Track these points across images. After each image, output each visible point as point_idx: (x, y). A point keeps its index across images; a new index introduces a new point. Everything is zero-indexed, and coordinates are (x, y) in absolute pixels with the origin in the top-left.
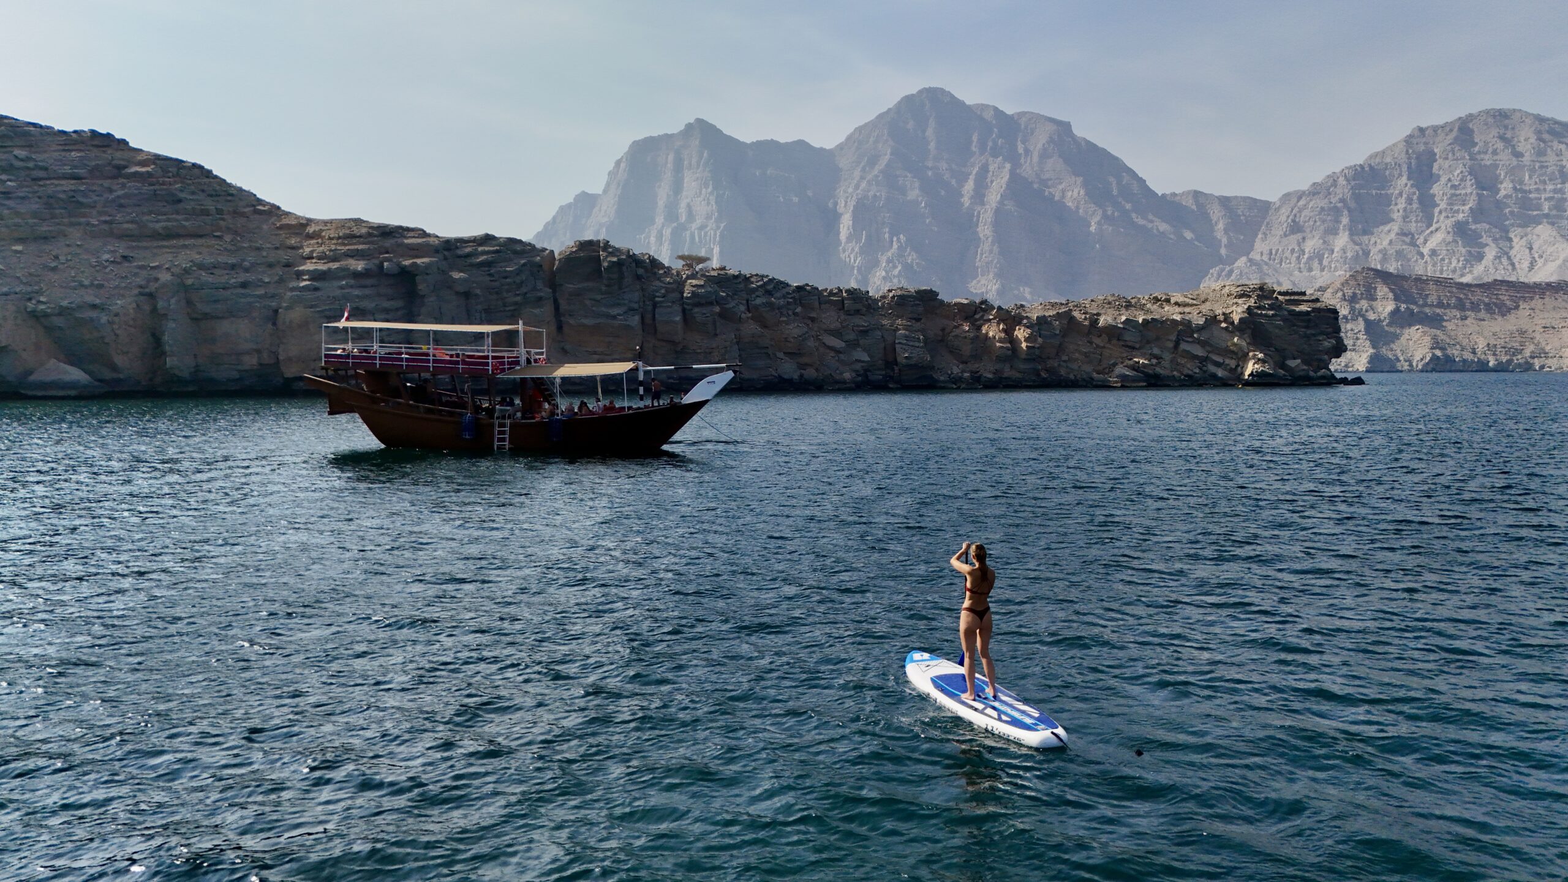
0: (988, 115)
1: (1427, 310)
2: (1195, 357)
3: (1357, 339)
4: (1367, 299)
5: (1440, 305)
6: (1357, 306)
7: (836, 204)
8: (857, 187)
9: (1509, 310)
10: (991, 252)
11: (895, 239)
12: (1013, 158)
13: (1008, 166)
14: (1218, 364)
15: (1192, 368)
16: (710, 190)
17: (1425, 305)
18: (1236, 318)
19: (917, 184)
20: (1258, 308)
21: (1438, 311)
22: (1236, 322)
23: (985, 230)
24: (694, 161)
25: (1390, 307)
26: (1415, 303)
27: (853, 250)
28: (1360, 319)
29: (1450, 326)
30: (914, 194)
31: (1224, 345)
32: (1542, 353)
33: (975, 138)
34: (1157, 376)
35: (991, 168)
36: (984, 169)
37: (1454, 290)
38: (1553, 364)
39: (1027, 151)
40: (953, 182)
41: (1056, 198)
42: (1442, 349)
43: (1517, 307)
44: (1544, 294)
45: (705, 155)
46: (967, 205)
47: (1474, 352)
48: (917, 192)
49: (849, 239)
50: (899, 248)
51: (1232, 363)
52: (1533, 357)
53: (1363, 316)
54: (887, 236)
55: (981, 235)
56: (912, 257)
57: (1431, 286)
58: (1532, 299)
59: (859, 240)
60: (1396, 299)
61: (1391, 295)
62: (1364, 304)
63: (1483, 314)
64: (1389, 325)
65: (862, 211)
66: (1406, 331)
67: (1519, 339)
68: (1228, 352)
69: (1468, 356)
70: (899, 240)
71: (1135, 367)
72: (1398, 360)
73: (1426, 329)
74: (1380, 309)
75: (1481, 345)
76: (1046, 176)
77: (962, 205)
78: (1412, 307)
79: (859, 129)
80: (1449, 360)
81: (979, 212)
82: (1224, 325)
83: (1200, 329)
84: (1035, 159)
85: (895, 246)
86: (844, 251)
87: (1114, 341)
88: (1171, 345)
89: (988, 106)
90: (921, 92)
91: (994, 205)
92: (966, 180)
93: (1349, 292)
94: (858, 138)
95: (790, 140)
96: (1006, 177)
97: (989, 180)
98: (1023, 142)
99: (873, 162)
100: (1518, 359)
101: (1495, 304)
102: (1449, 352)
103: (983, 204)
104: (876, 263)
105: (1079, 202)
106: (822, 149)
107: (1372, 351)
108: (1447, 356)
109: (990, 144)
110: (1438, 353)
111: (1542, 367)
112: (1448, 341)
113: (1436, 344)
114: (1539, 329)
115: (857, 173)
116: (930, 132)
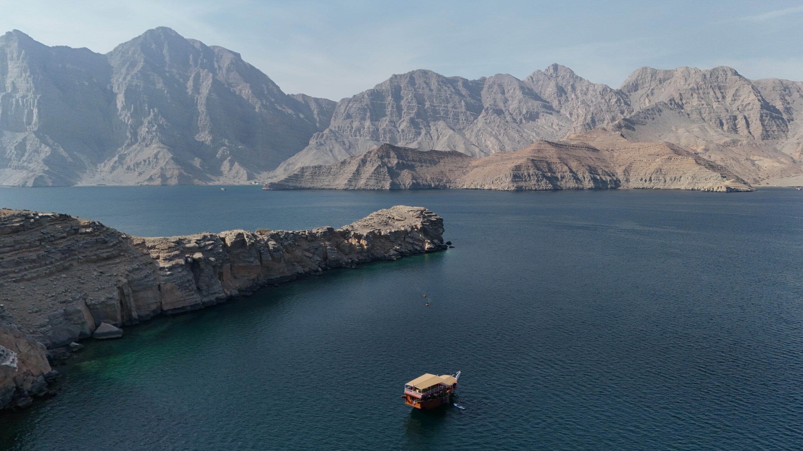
0: (197, 46)
1: (409, 163)
2: (410, 243)
3: (385, 175)
4: (387, 157)
5: (413, 160)
6: (384, 161)
7: (112, 87)
8: (125, 79)
9: (437, 163)
10: (206, 119)
11: (151, 110)
12: (212, 70)
13: (211, 75)
14: (417, 245)
15: (410, 247)
16: (28, 74)
17: (408, 160)
18: (419, 227)
19: (161, 80)
20: (424, 222)
21: (413, 163)
22: (419, 228)
23: (201, 108)
24: (15, 55)
25: (396, 162)
26: (405, 160)
27: (126, 115)
28: (385, 167)
29: (417, 169)
30: (160, 85)
31: (417, 238)
32: (449, 181)
33: (191, 57)
34: (402, 252)
35: (202, 75)
36: (198, 76)
37: (418, 154)
38: (453, 185)
39: (220, 67)
40: (181, 80)
41: (237, 93)
42: (416, 180)
43: (439, 162)
44: (448, 156)
45: (23, 52)
46: (190, 93)
47: (426, 181)
48: (161, 85)
49: (123, 108)
50: (154, 115)
51: (421, 244)
52: (446, 183)
53: (386, 165)
54: (146, 108)
55: (200, 111)
56: (162, 121)
57: (410, 152)
58: (444, 158)
59: (129, 110)
60: (398, 158)
61: (396, 156)
62: (386, 160)
63: (428, 164)
64: (396, 169)
65: (130, 93)
66: (402, 172)
67: (441, 175)
68: (419, 240)
69: (425, 183)
70: (154, 111)
71: (396, 250)
72: (400, 184)
73: (409, 171)
74: (392, 162)
75: (429, 178)
76: (231, 81)
77: (188, 93)
78: (404, 161)
79: (122, 45)
80: (418, 184)
81: (197, 98)
82: (416, 230)
83: (410, 232)
84: (224, 71)
85: (152, 114)
86: (121, 115)
87: (387, 240)
88: (402, 239)
89: (196, 41)
90: (158, 28)
91: (206, 96)
92: (188, 80)
93: (380, 154)
94: (122, 49)
95: (78, 47)
96: (211, 81)
97: (201, 81)
98: (217, 62)
99: (133, 64)
100: (442, 184)
101: (432, 160)
102: (418, 181)
103: (199, 94)
104: (142, 123)
105: (249, 96)
106: (98, 54)
107: (391, 181)
108: (417, 182)
109: (200, 61)
110: (414, 181)
111: (450, 187)
112: (417, 176)
113: (414, 178)
114: (447, 171)
115: (124, 71)
116: (165, 51)
